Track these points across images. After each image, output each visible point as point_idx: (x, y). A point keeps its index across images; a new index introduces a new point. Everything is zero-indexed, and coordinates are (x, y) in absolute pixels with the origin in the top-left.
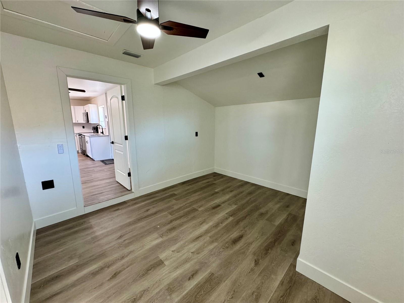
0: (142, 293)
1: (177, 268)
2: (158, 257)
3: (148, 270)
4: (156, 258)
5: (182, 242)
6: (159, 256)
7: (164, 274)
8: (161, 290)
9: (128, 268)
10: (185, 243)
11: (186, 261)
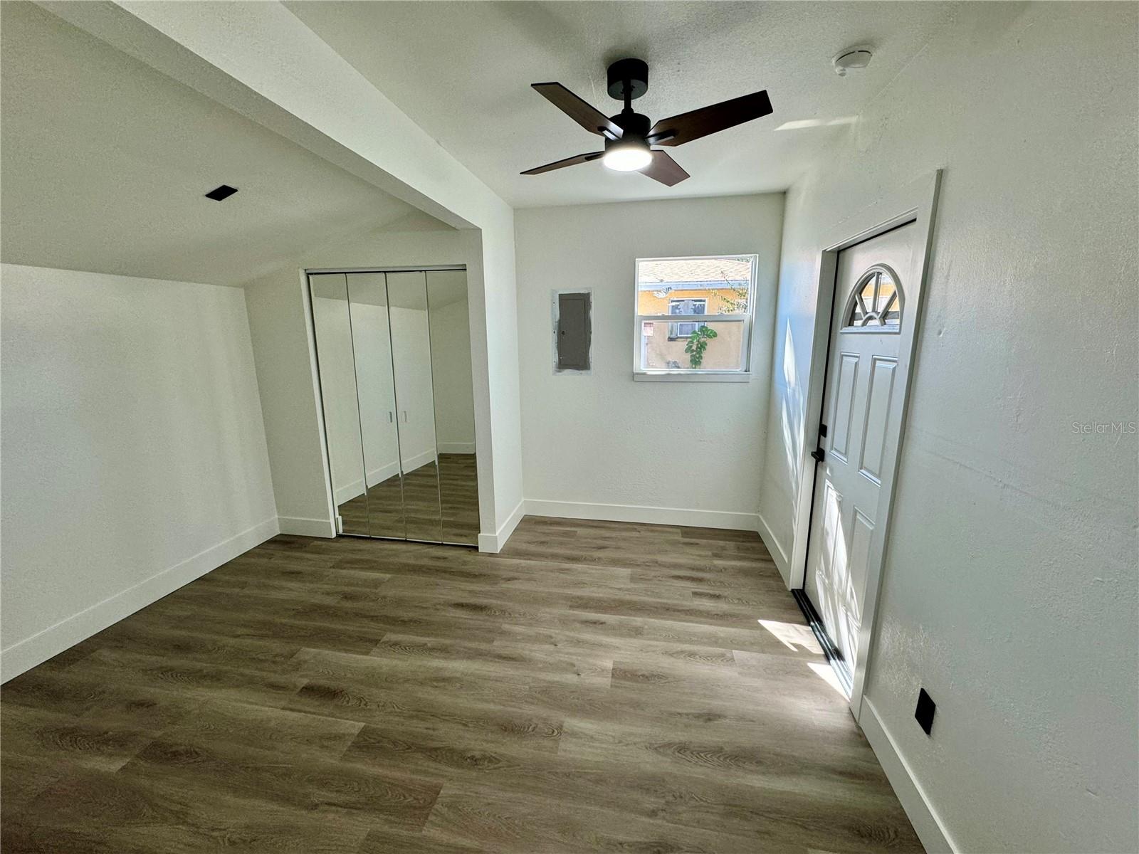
0: (675, 655)
1: (601, 645)
2: (612, 686)
3: (647, 677)
4: (616, 687)
5: (543, 676)
6: (609, 687)
7: (629, 653)
8: (649, 639)
9: (680, 711)
10: (540, 669)
11: (578, 643)
